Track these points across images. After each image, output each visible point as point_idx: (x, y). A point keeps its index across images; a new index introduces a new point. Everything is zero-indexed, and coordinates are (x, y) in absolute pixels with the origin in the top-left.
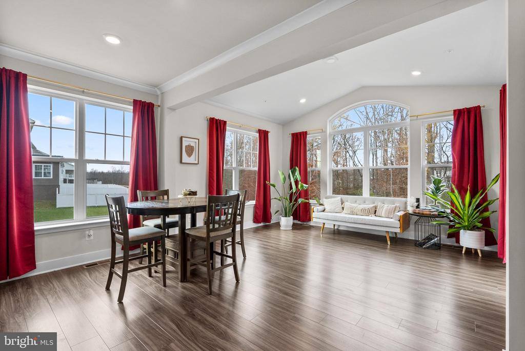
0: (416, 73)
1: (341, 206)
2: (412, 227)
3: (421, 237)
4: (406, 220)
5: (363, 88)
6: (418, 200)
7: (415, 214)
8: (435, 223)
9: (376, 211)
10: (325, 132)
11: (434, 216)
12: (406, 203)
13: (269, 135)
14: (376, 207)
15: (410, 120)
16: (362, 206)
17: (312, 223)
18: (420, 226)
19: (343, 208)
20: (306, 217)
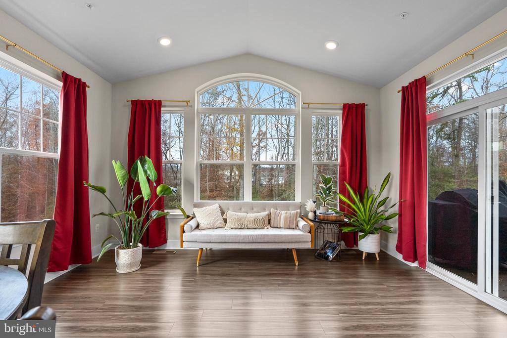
0: (331, 46)
1: (222, 218)
5: (248, 56)
10: (193, 107)
16: (253, 215)
19: (225, 221)
20: (159, 238)
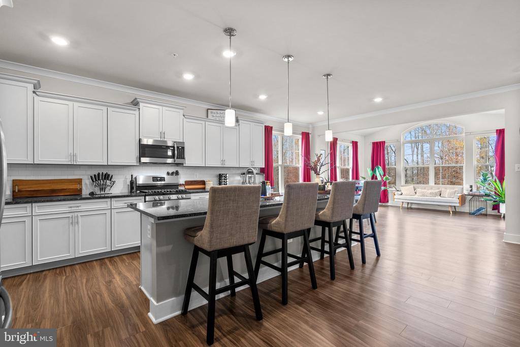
1: (413, 192)
2: (467, 204)
3: (473, 210)
4: (463, 199)
6: (471, 187)
7: (469, 195)
8: (483, 199)
9: (440, 194)
10: (400, 142)
11: (482, 196)
12: (463, 188)
13: (359, 144)
14: (441, 192)
15: (466, 135)
16: (430, 191)
17: (389, 204)
18: (473, 202)
19: (416, 193)
20: (385, 200)
